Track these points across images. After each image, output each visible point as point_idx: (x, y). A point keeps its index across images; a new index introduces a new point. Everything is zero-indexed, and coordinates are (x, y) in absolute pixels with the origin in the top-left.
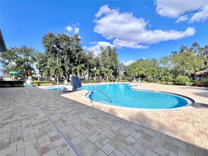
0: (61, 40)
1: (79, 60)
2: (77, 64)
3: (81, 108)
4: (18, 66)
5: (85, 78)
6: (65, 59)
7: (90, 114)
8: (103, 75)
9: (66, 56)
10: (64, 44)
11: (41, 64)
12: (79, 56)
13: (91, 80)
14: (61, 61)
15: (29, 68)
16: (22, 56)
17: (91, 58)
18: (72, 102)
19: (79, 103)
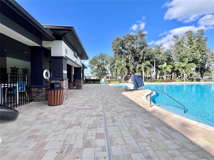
0: (126, 41)
1: (143, 58)
2: (142, 61)
3: (136, 111)
4: (98, 68)
5: (151, 76)
6: (130, 58)
7: (144, 121)
8: (178, 72)
9: (130, 56)
10: (129, 44)
11: (111, 65)
12: (144, 53)
13: (159, 78)
14: (126, 61)
15: (104, 70)
16: (100, 61)
17: (159, 53)
18: (129, 101)
19: (136, 104)
